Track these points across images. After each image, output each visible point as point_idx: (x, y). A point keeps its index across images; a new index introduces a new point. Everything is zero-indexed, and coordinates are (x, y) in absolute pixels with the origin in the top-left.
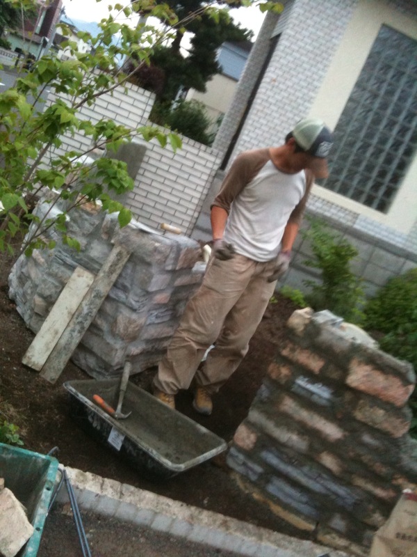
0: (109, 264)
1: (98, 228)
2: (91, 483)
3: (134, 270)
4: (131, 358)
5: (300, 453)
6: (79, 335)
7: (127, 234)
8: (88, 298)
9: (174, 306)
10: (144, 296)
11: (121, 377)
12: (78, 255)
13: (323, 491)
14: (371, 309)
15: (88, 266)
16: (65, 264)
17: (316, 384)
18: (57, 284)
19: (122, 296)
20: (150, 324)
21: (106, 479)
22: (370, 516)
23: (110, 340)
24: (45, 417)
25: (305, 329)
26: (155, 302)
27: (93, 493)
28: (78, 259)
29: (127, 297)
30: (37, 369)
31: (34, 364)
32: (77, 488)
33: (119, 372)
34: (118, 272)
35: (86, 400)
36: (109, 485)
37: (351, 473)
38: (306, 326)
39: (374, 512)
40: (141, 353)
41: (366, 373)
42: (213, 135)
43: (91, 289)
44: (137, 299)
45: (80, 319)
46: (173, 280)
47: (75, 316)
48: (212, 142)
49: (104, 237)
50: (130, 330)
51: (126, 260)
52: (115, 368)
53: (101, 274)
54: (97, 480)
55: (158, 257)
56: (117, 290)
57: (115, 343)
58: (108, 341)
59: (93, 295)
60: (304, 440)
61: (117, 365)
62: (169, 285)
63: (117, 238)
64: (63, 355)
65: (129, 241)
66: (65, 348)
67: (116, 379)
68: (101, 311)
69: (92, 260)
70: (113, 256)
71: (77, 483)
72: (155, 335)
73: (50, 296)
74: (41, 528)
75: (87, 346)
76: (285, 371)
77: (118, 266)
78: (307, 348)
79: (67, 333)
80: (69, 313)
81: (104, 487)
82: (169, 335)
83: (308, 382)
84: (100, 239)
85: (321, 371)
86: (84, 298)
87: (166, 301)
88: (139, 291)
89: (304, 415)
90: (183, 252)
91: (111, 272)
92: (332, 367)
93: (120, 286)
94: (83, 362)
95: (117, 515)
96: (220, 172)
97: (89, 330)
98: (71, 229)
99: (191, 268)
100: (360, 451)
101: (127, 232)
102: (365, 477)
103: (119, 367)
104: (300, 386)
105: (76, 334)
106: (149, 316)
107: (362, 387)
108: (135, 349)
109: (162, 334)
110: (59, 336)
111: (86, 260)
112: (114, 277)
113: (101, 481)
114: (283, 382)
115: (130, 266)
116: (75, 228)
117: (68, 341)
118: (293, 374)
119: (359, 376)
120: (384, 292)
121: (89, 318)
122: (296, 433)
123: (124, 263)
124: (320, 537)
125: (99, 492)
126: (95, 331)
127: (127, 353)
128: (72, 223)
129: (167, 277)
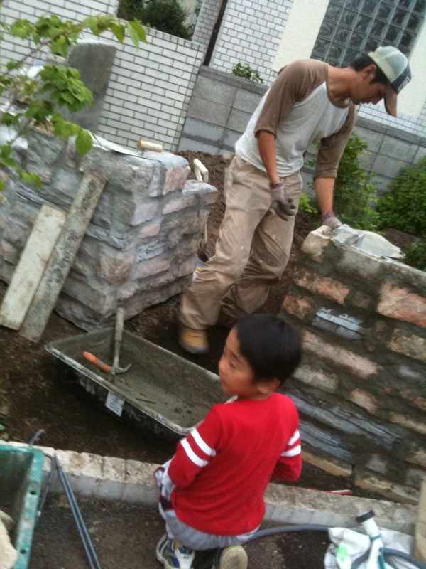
0: (81, 198)
1: (62, 154)
2: (89, 466)
3: (112, 202)
4: (124, 303)
5: (328, 394)
6: (57, 284)
7: (97, 159)
8: (62, 240)
9: (166, 236)
10: (128, 231)
11: (114, 326)
12: (43, 190)
13: (358, 432)
14: (383, 205)
15: (58, 202)
16: (30, 202)
17: (341, 316)
18: (24, 226)
19: (102, 233)
20: (140, 261)
21: (106, 458)
22: (413, 454)
23: (95, 285)
24: (30, 387)
25: (323, 253)
26: (143, 236)
27: (92, 478)
28: (45, 195)
29: (108, 235)
30: (15, 328)
31: (11, 323)
32: (73, 475)
33: (112, 320)
34: (93, 205)
35: (74, 362)
36: (111, 465)
37: (387, 410)
38: (324, 248)
39: (417, 450)
40: (135, 294)
41: (400, 298)
42: (192, 27)
43: (64, 229)
44: (120, 236)
45: (56, 266)
46: (161, 207)
47: (50, 263)
48: (192, 34)
49: (71, 164)
50: (117, 272)
51: (100, 190)
52: (107, 317)
53: (73, 211)
54: (96, 461)
55: (139, 183)
56: (95, 227)
57: (102, 289)
58: (93, 287)
59: (67, 237)
60: (332, 378)
61: (108, 312)
62: (157, 214)
63: (86, 164)
64: (43, 310)
65: (101, 167)
66: (44, 301)
67: (108, 329)
68: (80, 254)
69: (61, 194)
70: (84, 188)
71: (73, 469)
72: (148, 272)
73: (19, 241)
74: (27, 549)
75: (70, 294)
76: (303, 304)
77: (92, 199)
78: (327, 276)
79: (43, 284)
80: (42, 260)
81: (105, 468)
82: (165, 269)
83: (332, 313)
84: (66, 167)
85: (346, 300)
86: (57, 241)
87: (156, 233)
88: (121, 226)
89: (330, 351)
90: (168, 173)
91: (85, 206)
92: (359, 294)
93: (98, 223)
94: (68, 312)
95: (124, 498)
96: (204, 68)
97: (69, 276)
98: (31, 159)
99: (181, 190)
100: (397, 385)
101: (96, 156)
102: (404, 413)
103: (110, 314)
104: (322, 319)
105: (54, 284)
106: (137, 252)
107: (397, 315)
108: (126, 292)
109: (157, 269)
110: (34, 287)
111: (53, 194)
112: (89, 213)
113: (101, 462)
114: (302, 316)
115: (106, 197)
116: (36, 157)
117: (46, 292)
118: (313, 306)
119: (392, 302)
120: (397, 185)
121: (66, 264)
122: (321, 371)
123: (98, 195)
124: (358, 482)
125: (100, 477)
126: (77, 277)
127: (118, 297)
128: (31, 152)
129: (153, 206)
